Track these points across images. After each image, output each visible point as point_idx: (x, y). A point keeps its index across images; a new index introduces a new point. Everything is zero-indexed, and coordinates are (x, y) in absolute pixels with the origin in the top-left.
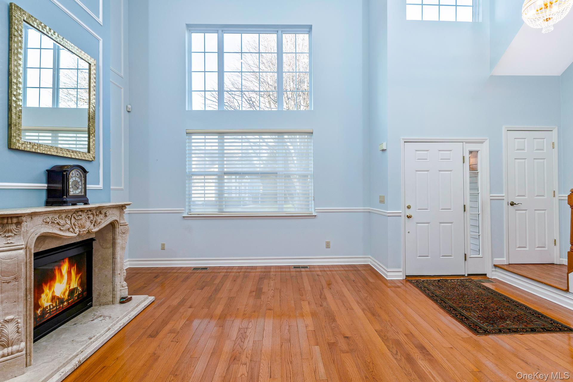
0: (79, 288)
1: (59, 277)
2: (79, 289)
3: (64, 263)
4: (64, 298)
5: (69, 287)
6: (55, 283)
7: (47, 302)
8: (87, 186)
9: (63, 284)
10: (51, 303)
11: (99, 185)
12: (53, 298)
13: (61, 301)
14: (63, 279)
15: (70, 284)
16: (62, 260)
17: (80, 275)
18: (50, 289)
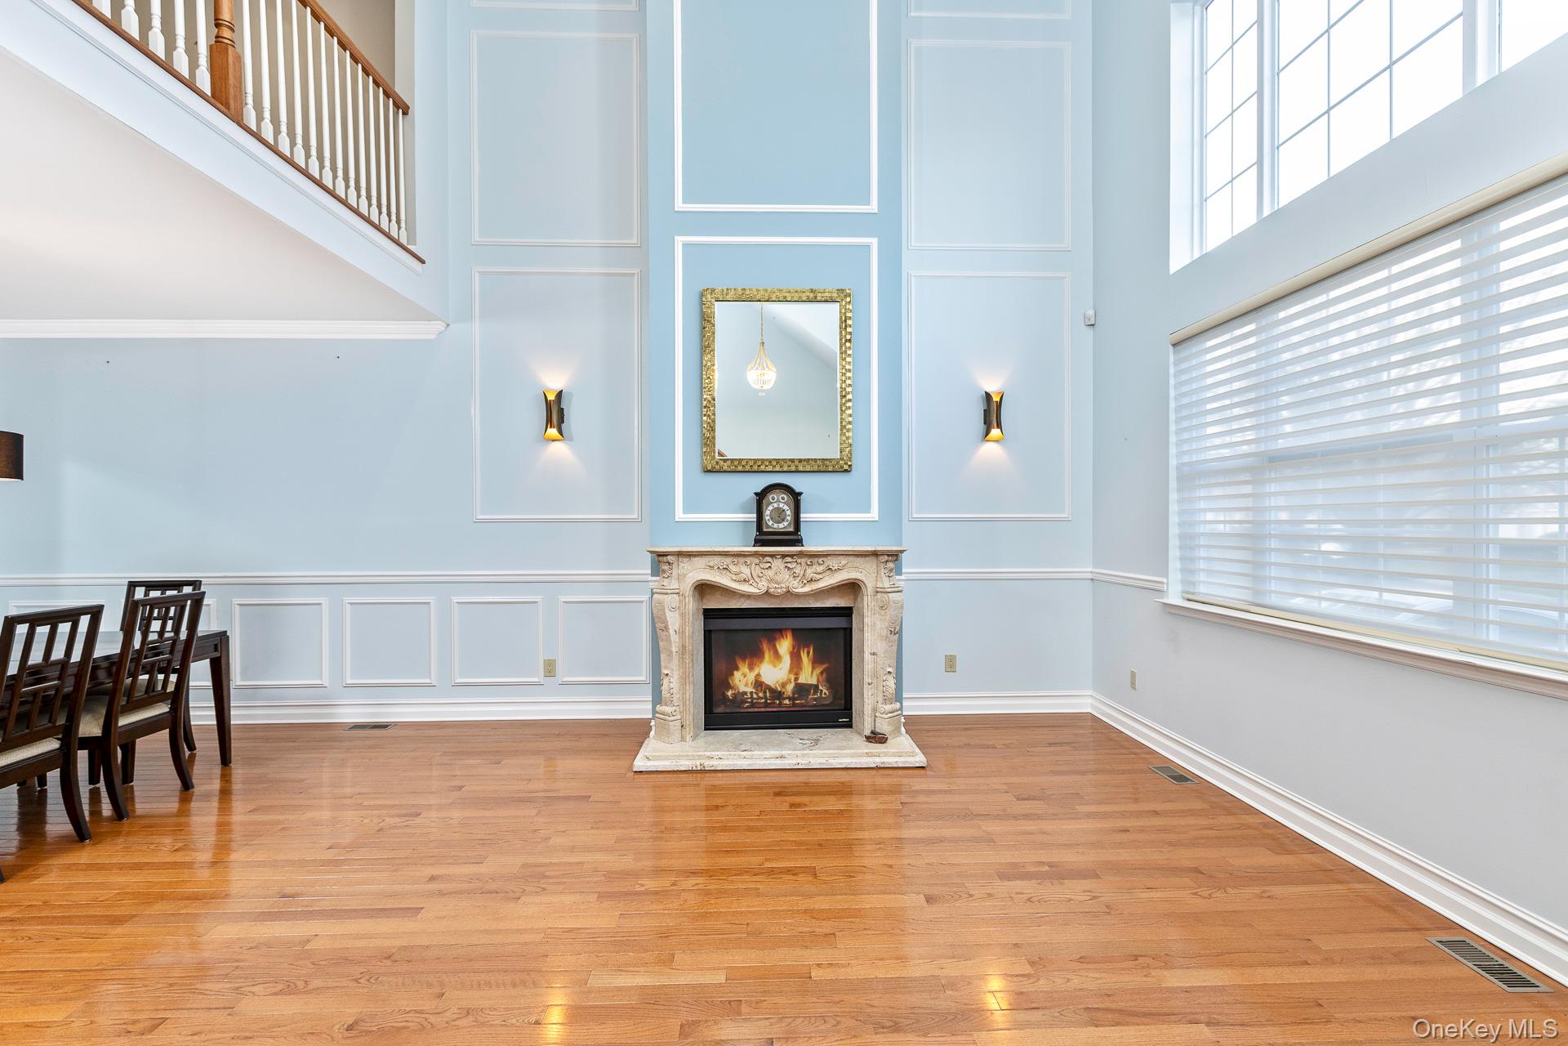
0: (820, 688)
1: (770, 656)
2: (822, 691)
3: (783, 637)
4: (784, 693)
5: (796, 679)
6: (761, 662)
7: (746, 685)
8: (802, 515)
9: (781, 669)
10: (754, 691)
11: (870, 512)
12: (758, 684)
13: (777, 694)
14: (781, 662)
15: (797, 674)
16: (780, 632)
17: (824, 666)
18: (751, 668)
